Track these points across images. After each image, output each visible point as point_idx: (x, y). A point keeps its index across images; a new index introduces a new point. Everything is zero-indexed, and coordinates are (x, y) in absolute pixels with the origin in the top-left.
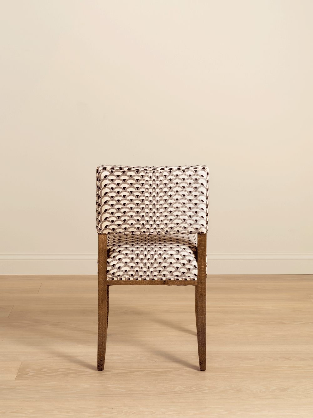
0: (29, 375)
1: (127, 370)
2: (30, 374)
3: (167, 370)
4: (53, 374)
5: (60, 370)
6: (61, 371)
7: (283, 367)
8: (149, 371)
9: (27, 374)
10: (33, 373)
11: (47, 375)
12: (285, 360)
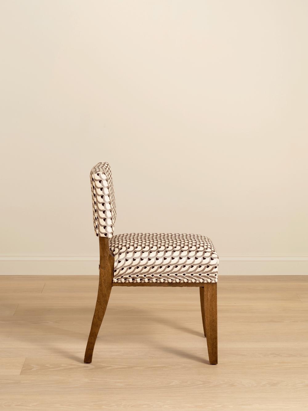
0: (32, 370)
1: (126, 366)
2: (34, 369)
3: (163, 365)
4: (55, 369)
5: (63, 365)
6: (63, 367)
7: (273, 363)
8: (147, 366)
9: (31, 369)
10: (36, 368)
11: (50, 370)
12: (275, 356)
